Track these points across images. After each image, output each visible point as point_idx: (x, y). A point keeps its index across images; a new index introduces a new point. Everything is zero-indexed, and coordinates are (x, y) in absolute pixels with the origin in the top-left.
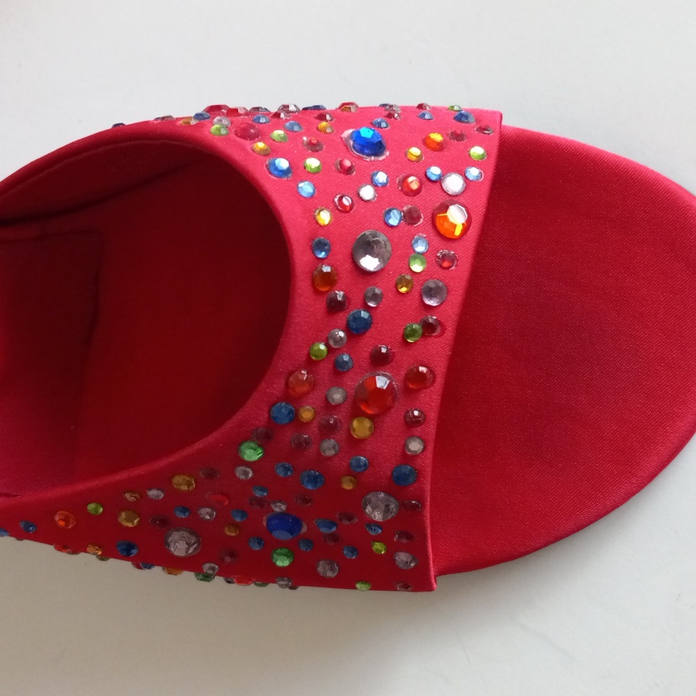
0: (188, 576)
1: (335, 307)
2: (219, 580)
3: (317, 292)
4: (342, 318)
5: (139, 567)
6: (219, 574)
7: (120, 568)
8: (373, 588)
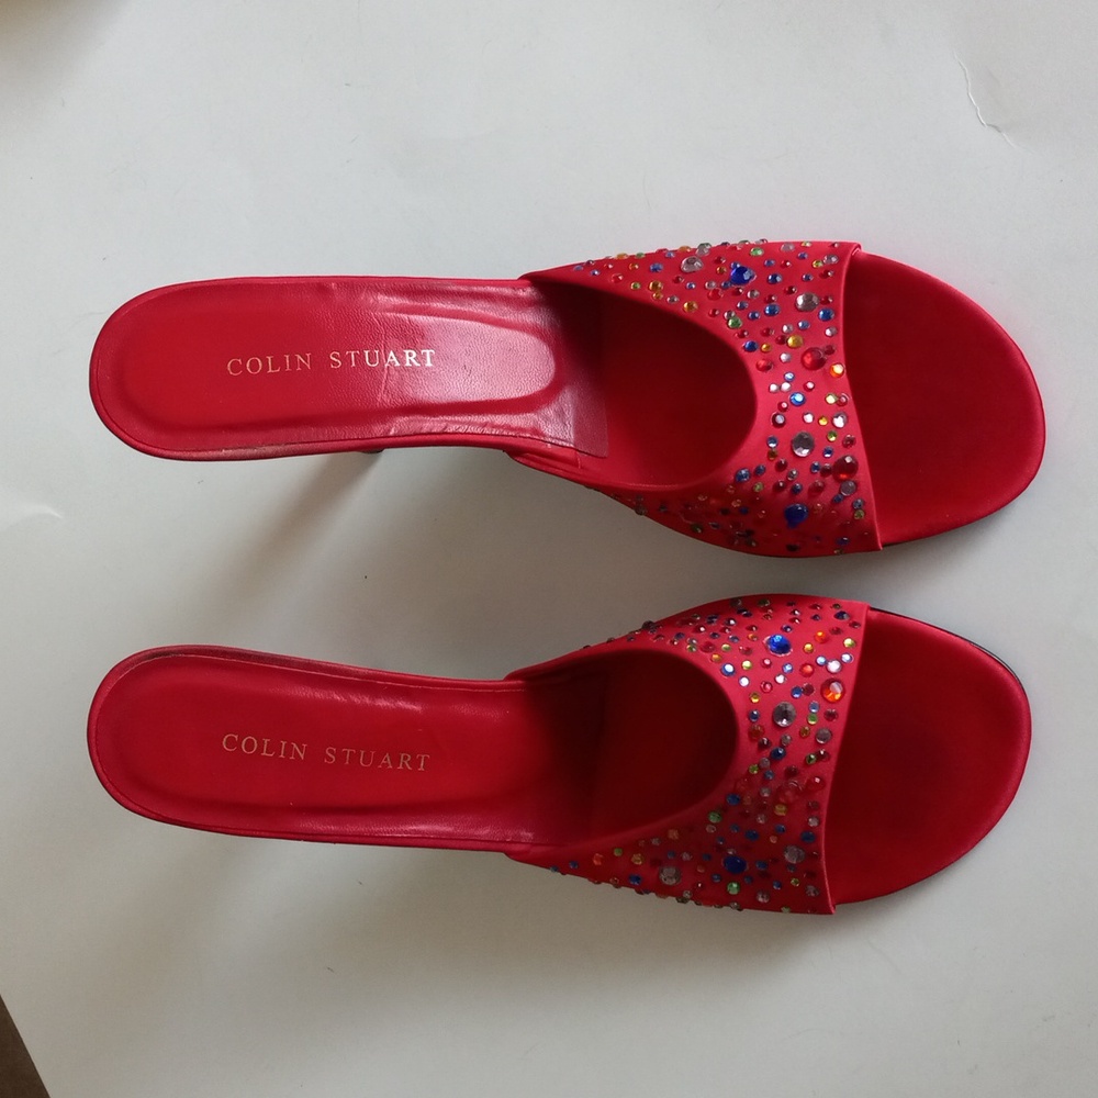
0: (672, 900)
1: (762, 747)
2: (691, 903)
3: (751, 740)
4: (767, 752)
5: (641, 893)
6: (692, 899)
7: (628, 893)
8: (792, 912)
